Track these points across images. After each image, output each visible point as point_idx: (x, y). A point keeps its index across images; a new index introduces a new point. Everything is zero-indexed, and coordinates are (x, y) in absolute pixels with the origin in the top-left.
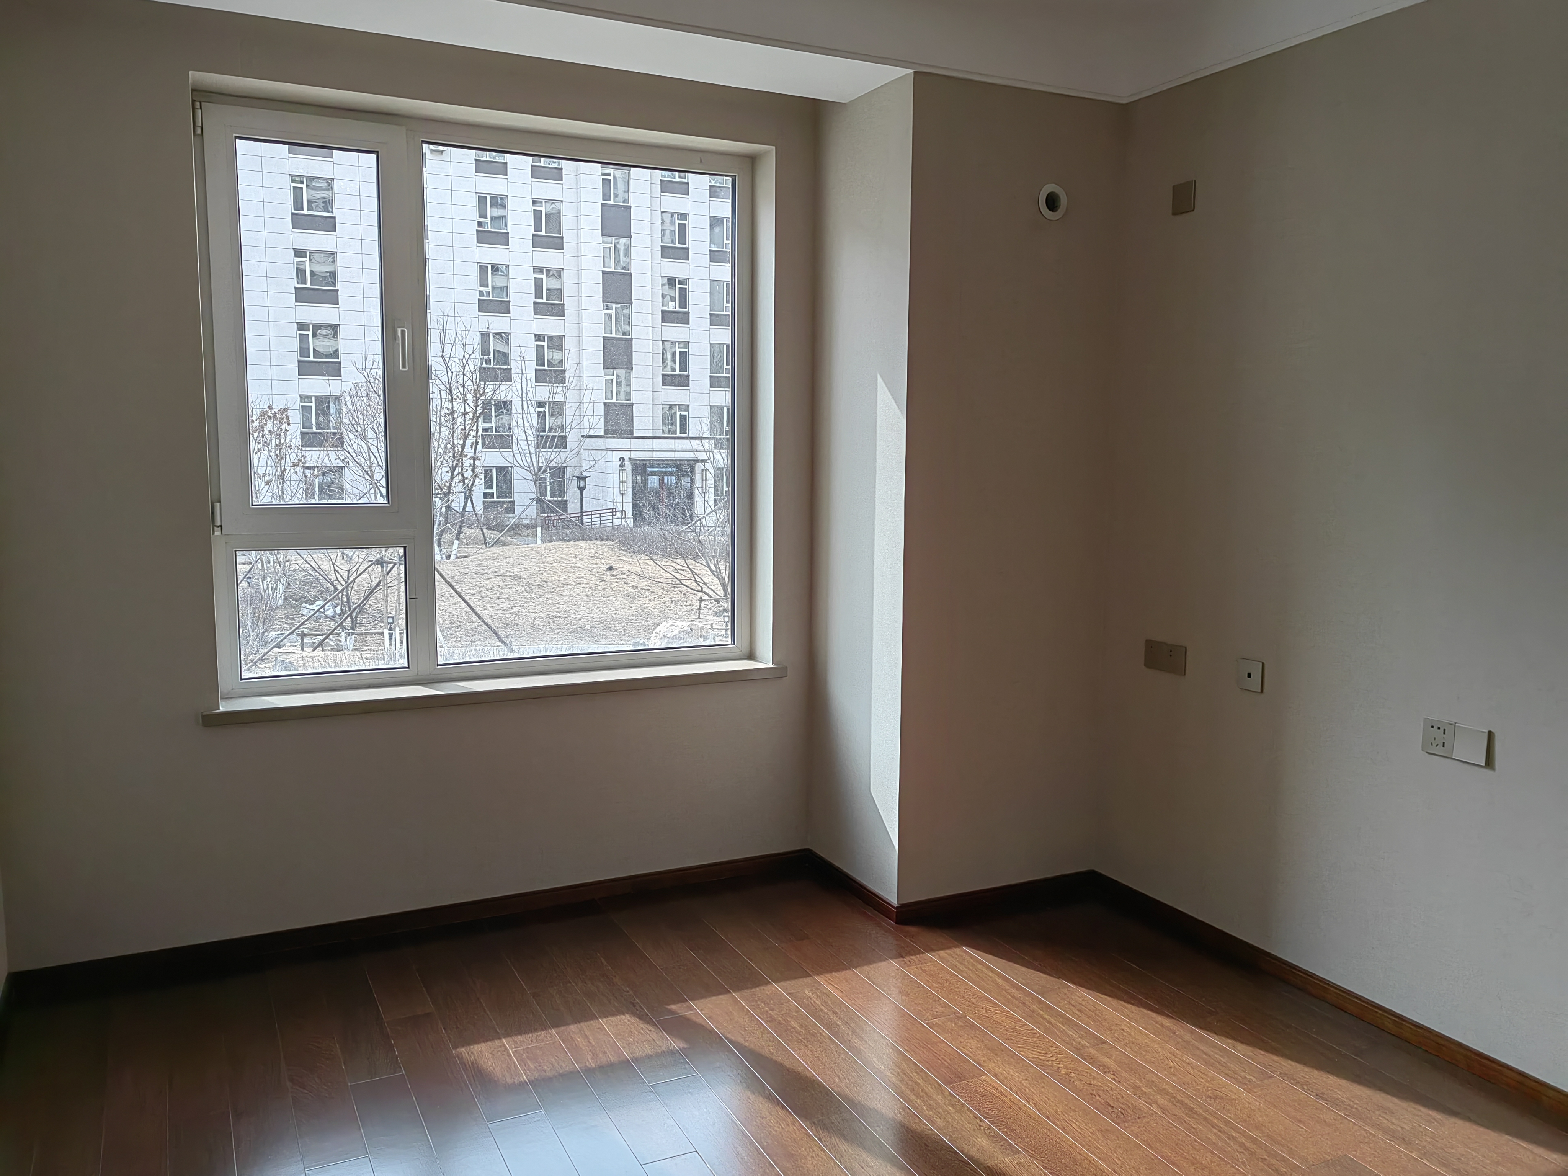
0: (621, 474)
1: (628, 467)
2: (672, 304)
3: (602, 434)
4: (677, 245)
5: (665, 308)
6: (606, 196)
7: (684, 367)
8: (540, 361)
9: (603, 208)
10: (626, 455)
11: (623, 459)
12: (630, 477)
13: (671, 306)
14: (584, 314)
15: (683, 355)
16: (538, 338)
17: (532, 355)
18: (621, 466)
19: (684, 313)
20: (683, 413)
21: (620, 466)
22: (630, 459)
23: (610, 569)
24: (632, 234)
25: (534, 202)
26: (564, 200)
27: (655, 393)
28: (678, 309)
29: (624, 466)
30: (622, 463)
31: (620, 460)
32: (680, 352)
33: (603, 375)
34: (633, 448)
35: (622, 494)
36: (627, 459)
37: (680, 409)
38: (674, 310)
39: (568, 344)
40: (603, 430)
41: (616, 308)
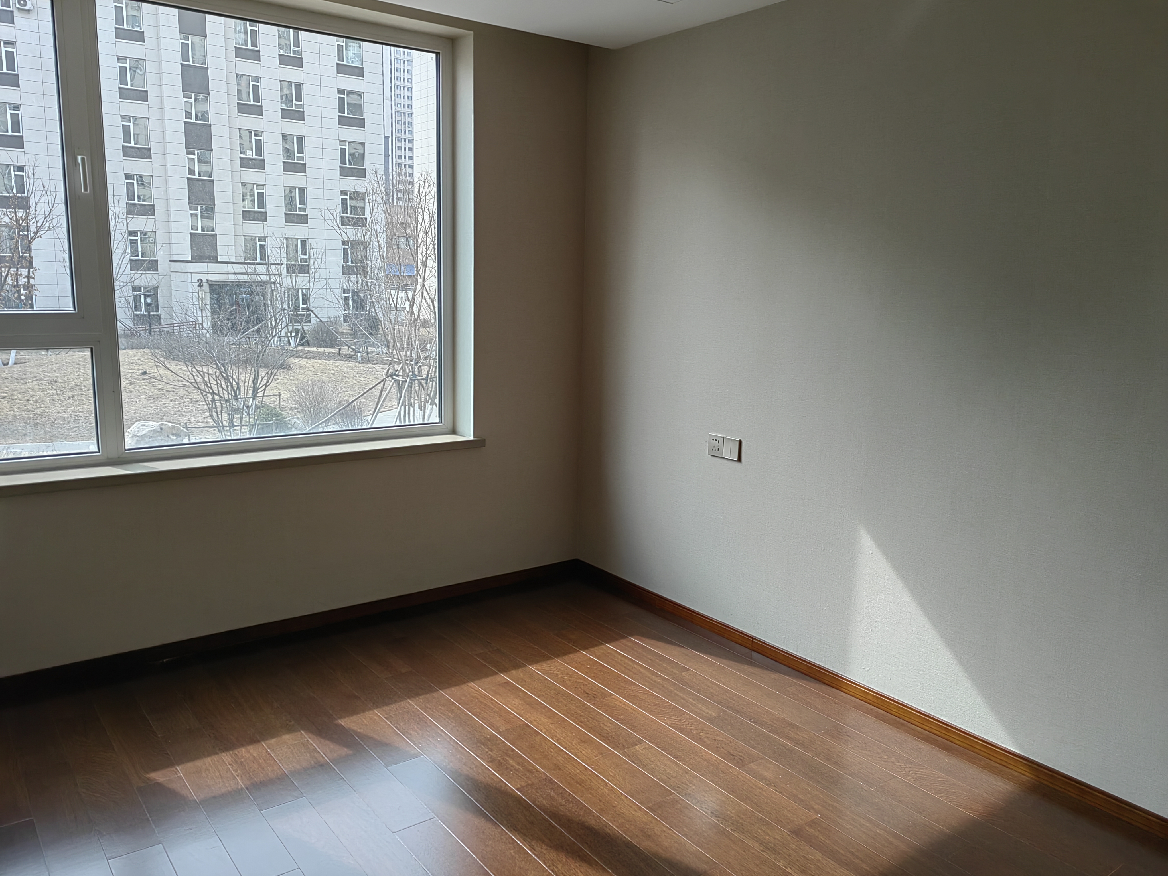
0: (200, 292)
1: (206, 287)
2: (249, 152)
3: (190, 259)
4: (252, 103)
5: (243, 156)
6: (185, 57)
7: (261, 204)
8: (130, 196)
9: (183, 67)
10: (204, 278)
11: (202, 280)
12: (208, 295)
13: (250, 154)
14: (169, 158)
15: (261, 195)
16: (128, 177)
17: (123, 191)
18: (200, 286)
19: (261, 160)
20: (262, 243)
21: (198, 286)
22: (207, 280)
23: (145, 373)
24: (210, 92)
25: (119, 59)
26: (147, 59)
27: (236, 226)
28: (254, 156)
29: (202, 286)
30: (200, 284)
31: (198, 281)
32: (258, 193)
33: (188, 210)
34: (210, 271)
35: (202, 310)
36: (204, 281)
37: (259, 240)
38: (251, 157)
39: (156, 182)
40: (190, 256)
41: (198, 154)
